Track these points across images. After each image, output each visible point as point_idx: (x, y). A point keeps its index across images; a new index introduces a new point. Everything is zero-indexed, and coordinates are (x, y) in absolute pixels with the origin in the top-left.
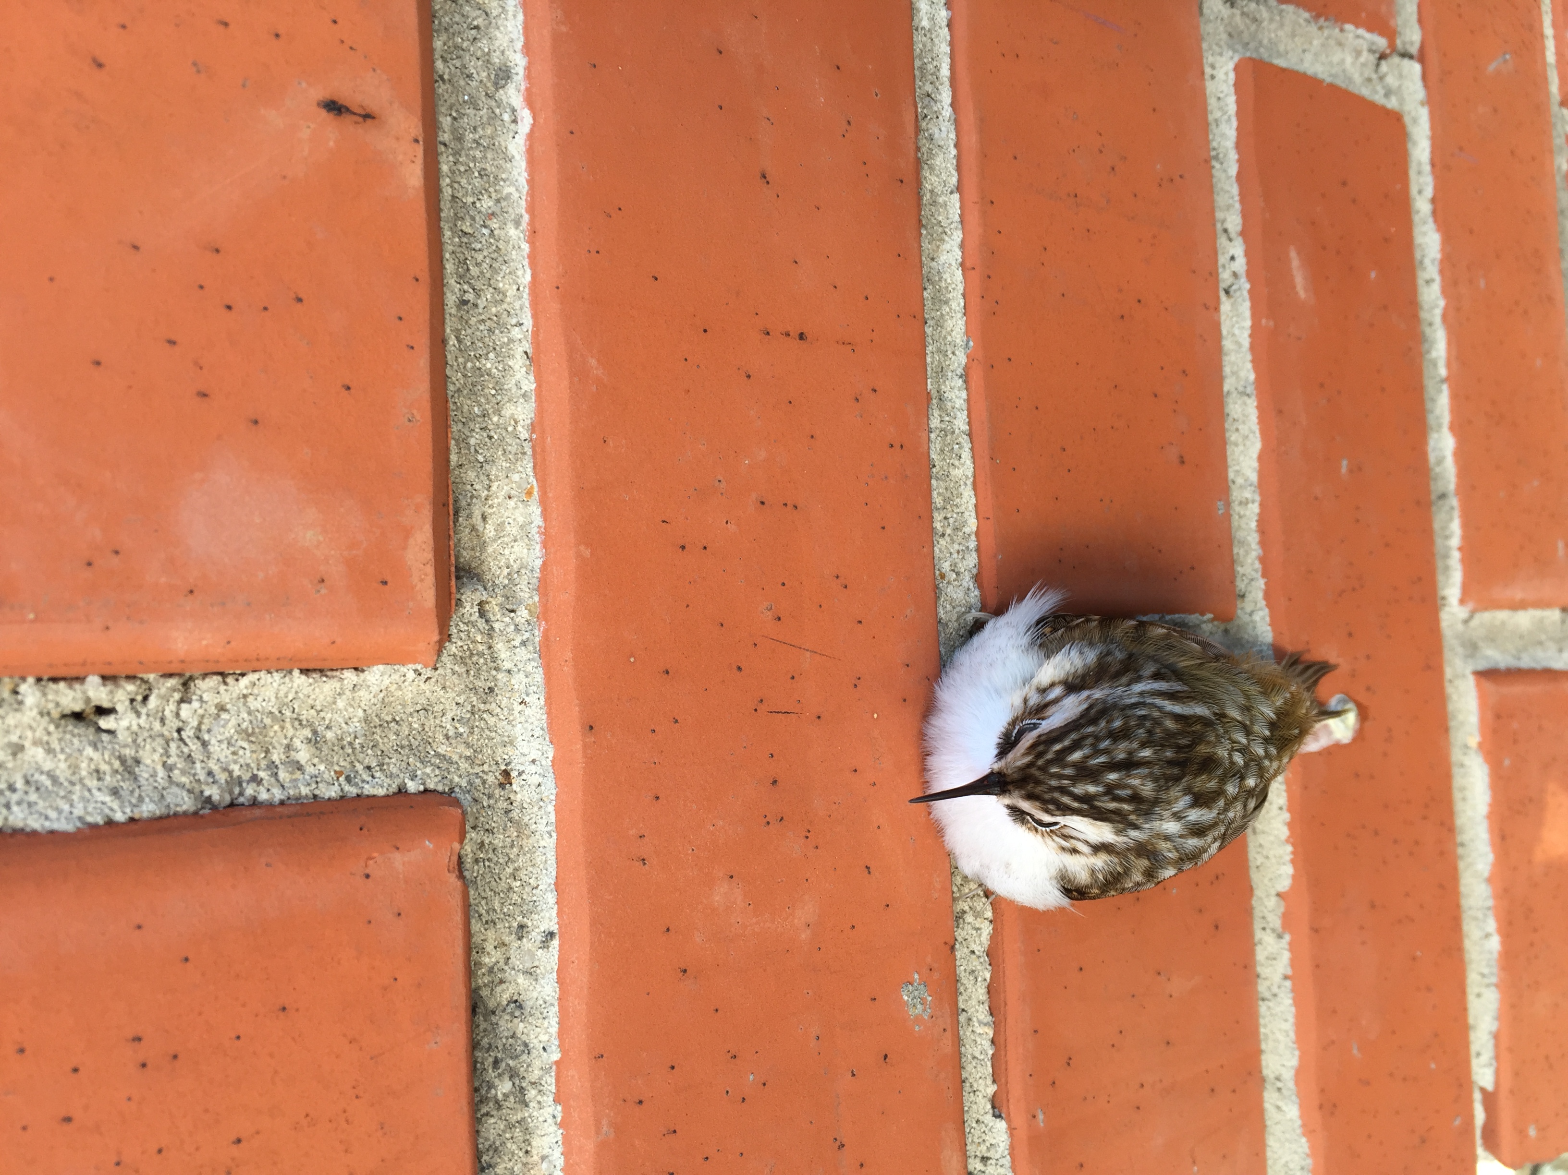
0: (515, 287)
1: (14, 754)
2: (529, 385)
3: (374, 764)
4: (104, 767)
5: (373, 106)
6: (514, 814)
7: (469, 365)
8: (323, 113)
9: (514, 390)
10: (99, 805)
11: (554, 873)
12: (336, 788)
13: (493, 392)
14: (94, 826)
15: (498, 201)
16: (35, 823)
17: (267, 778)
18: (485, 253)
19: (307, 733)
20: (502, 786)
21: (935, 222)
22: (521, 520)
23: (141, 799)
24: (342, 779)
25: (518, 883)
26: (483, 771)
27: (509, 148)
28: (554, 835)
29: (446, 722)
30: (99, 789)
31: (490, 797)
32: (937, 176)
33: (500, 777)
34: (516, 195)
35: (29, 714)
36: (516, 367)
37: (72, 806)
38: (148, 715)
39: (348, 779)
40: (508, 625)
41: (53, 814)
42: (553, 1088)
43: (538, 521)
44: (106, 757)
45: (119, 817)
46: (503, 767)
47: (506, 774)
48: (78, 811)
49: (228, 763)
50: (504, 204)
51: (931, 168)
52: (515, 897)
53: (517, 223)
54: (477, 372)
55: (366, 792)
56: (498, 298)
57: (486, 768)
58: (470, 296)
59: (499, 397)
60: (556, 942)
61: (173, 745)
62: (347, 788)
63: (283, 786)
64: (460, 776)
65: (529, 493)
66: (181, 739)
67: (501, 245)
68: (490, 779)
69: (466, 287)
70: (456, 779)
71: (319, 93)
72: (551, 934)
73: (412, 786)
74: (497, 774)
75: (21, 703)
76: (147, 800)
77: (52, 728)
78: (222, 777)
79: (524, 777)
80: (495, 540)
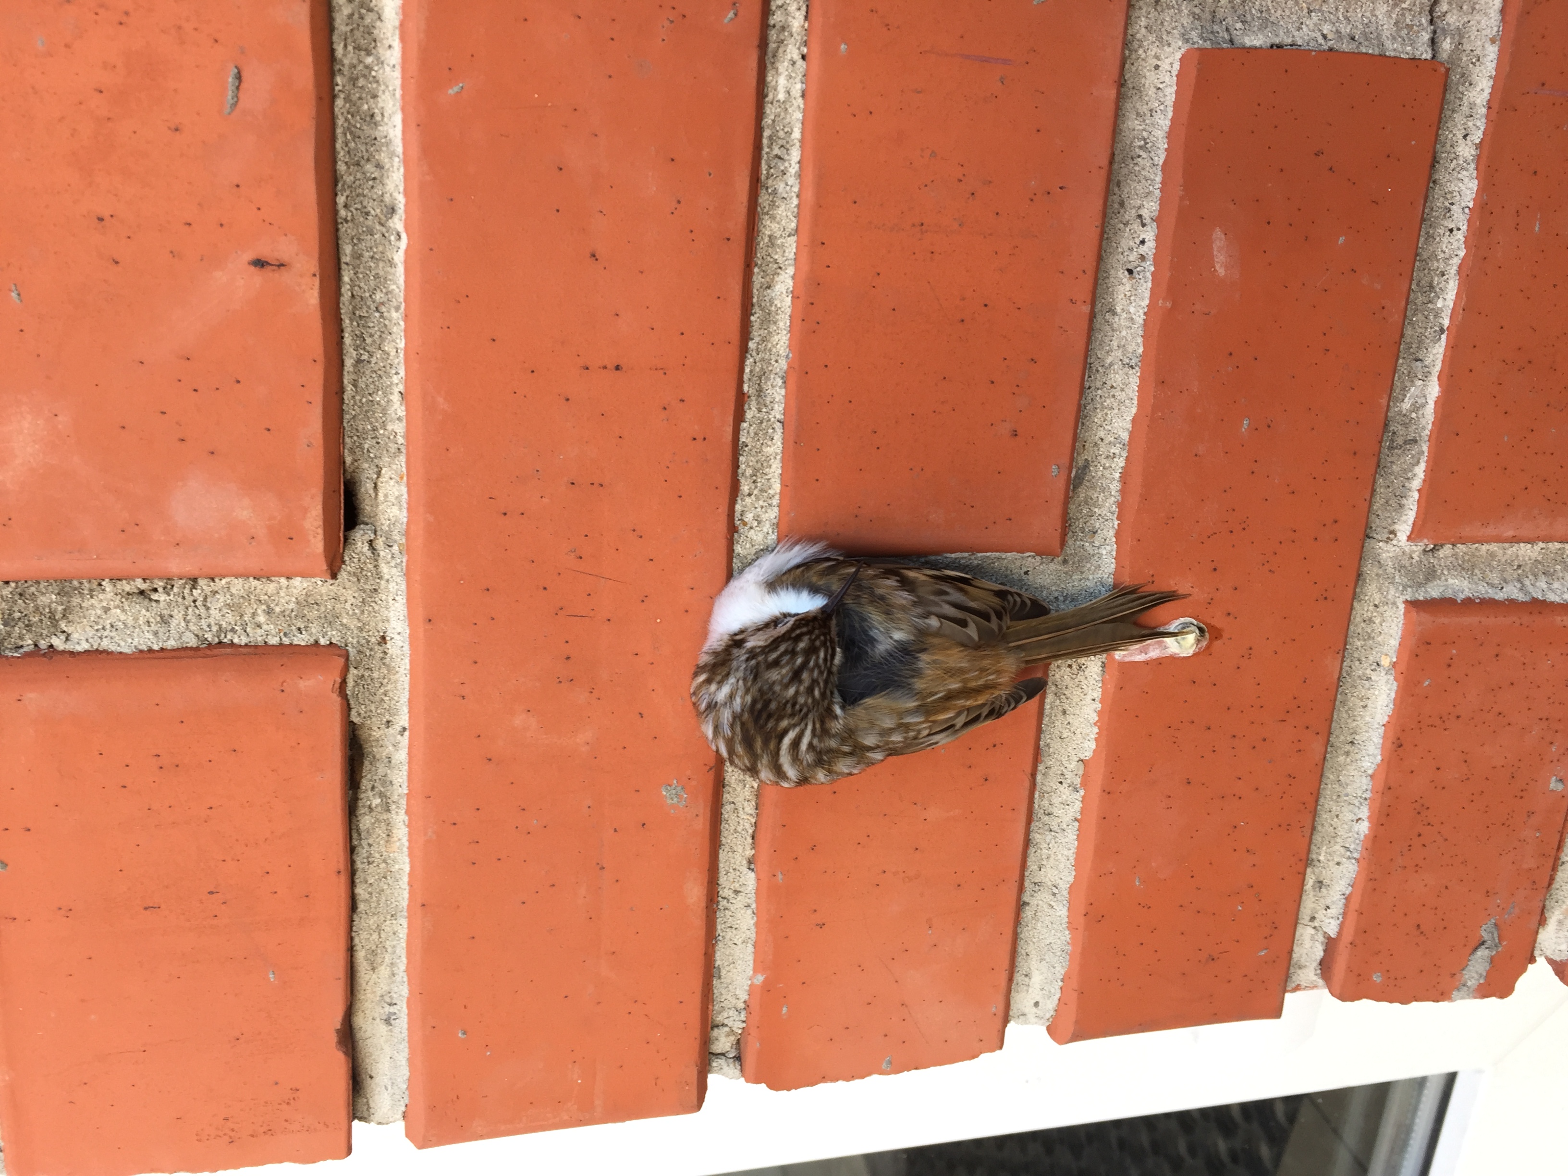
0: (395, 350)
1: (106, 612)
2: (402, 412)
3: (302, 627)
4: (152, 620)
5: (285, 258)
6: (387, 661)
7: (364, 400)
8: (252, 268)
9: (393, 415)
10: (147, 640)
11: (408, 697)
12: (278, 639)
13: (381, 415)
14: (141, 651)
15: (387, 294)
16: (113, 648)
17: (239, 630)
18: (376, 329)
19: (264, 607)
20: (379, 644)
21: (772, 260)
22: (397, 493)
23: (169, 638)
24: (282, 634)
25: (388, 698)
26: (369, 636)
27: (395, 258)
28: (408, 676)
29: (348, 606)
30: (148, 632)
31: (371, 650)
32: (778, 223)
33: (379, 639)
34: (397, 290)
35: (110, 595)
36: (395, 400)
37: (133, 639)
38: (174, 595)
39: (285, 634)
40: (387, 554)
41: (122, 644)
42: (405, 807)
43: (405, 496)
44: (153, 615)
45: (156, 647)
46: (382, 634)
47: (383, 638)
48: (135, 643)
49: (219, 620)
50: (390, 296)
51: (773, 218)
52: (386, 706)
53: (397, 309)
54: (370, 403)
55: (295, 643)
56: (384, 357)
57: (370, 633)
58: (365, 357)
59: (384, 419)
60: (407, 733)
61: (190, 609)
62: (284, 639)
63: (248, 635)
64: (353, 638)
65: (402, 478)
66: (196, 606)
67: (387, 322)
68: (373, 640)
69: (362, 352)
70: (350, 639)
71: (250, 255)
72: (404, 729)
73: (323, 641)
74: (378, 638)
75: (104, 590)
76: (172, 639)
77: (123, 600)
78: (215, 628)
79: (393, 641)
80: (383, 503)
